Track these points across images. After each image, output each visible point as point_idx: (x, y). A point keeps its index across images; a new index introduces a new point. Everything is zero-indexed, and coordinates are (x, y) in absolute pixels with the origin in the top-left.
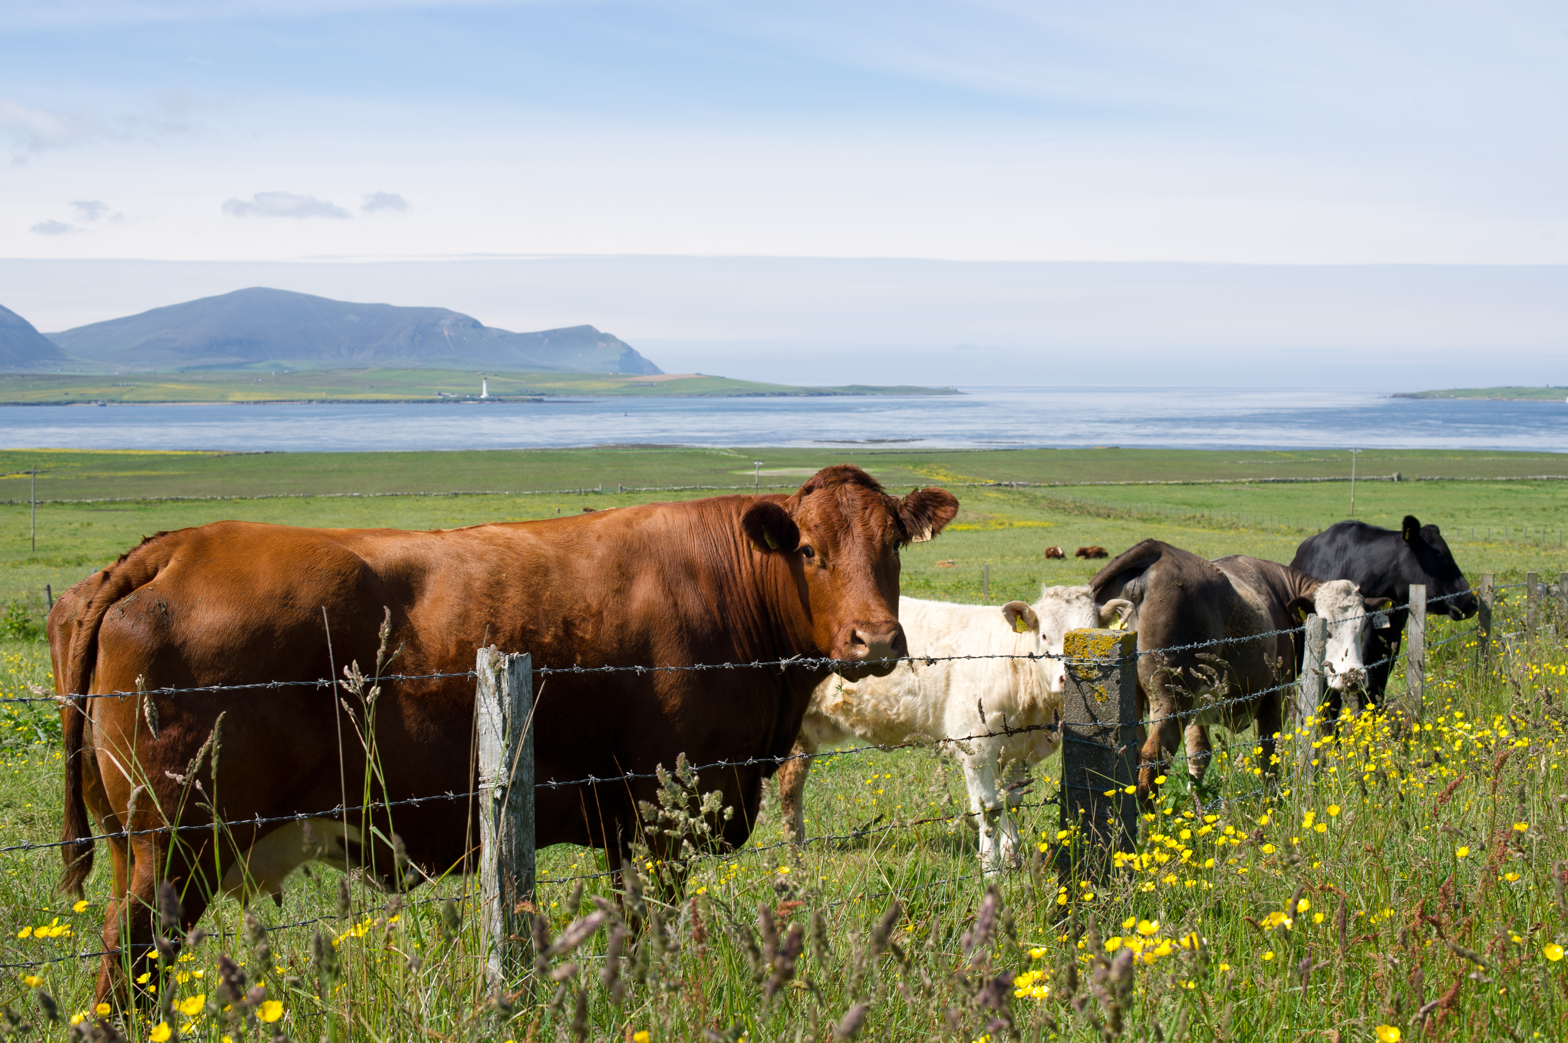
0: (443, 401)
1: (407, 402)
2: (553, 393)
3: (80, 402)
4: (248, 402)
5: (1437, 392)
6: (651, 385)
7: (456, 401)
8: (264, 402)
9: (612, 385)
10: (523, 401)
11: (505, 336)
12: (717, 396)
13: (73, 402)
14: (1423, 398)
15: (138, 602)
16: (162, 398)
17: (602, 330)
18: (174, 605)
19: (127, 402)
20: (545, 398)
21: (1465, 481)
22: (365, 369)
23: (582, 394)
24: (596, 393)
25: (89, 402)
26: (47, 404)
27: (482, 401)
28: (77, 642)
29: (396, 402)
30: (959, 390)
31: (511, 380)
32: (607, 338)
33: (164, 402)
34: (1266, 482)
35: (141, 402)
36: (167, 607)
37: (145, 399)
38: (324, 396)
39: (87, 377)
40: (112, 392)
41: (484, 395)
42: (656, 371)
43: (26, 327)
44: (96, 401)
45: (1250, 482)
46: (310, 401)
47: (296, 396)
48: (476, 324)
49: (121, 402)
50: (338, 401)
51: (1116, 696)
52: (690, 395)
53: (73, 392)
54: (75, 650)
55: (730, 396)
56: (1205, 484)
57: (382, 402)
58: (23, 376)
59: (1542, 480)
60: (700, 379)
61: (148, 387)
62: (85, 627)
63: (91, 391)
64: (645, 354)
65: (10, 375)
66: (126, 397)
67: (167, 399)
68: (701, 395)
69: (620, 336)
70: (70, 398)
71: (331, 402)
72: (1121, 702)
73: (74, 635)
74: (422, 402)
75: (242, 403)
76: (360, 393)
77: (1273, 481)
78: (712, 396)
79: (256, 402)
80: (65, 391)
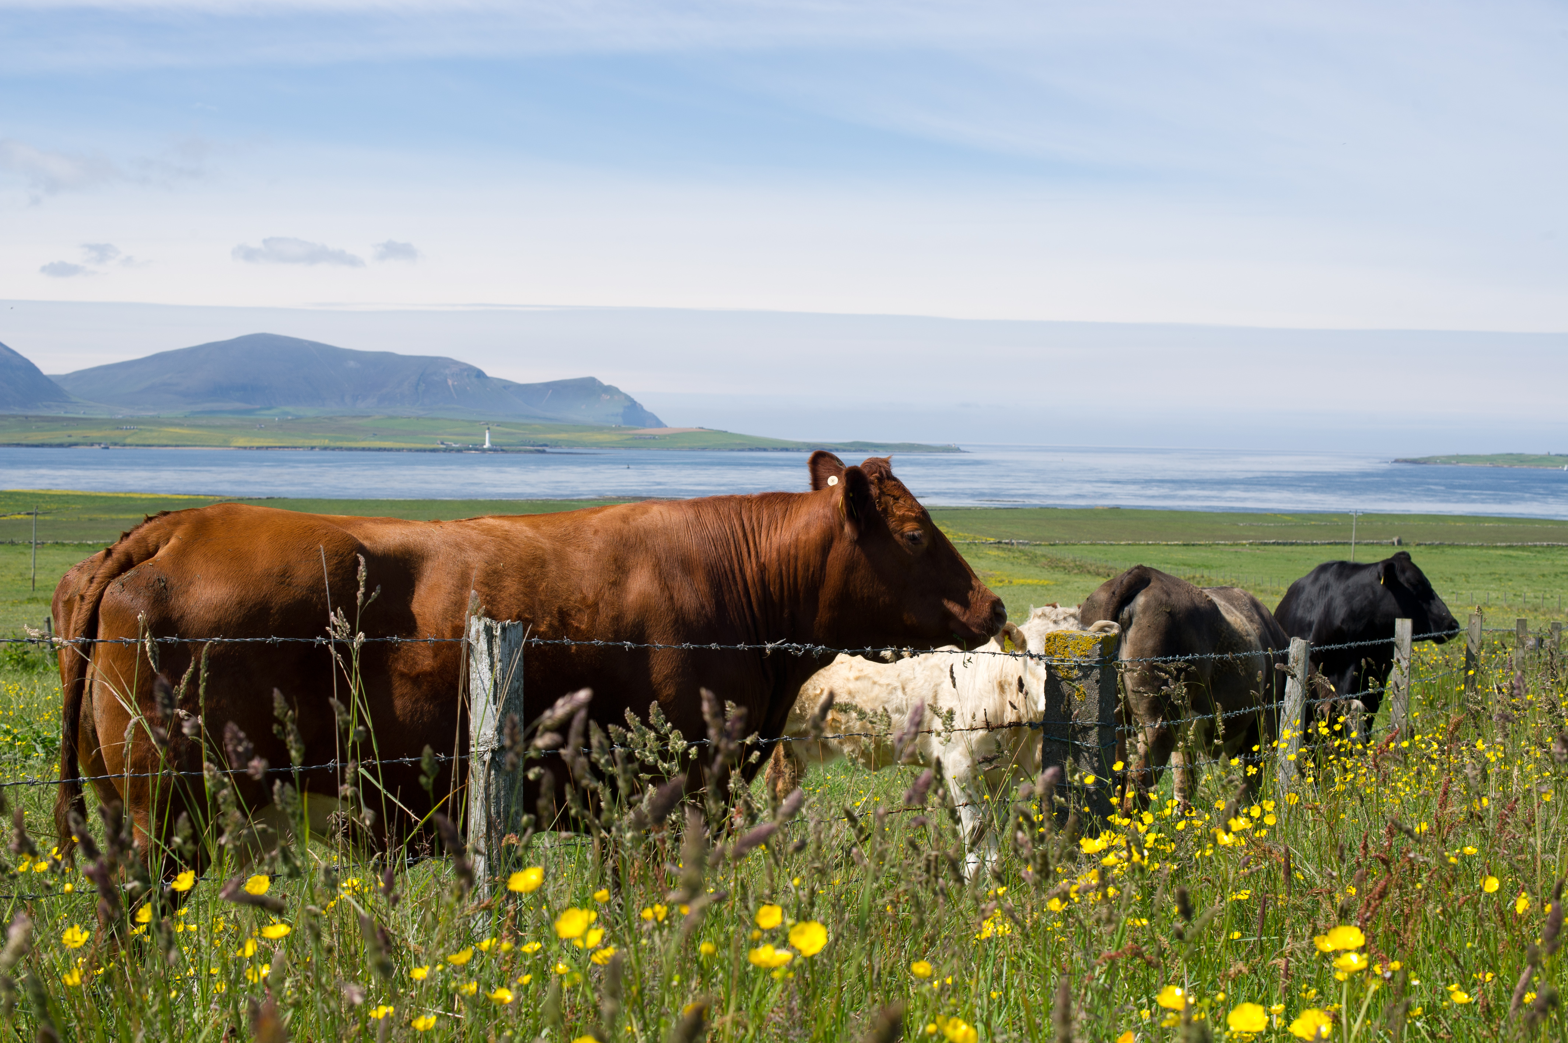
0: (445, 450)
1: (410, 450)
2: (556, 444)
3: (83, 444)
4: (251, 448)
5: (1438, 458)
6: (654, 437)
7: (459, 451)
8: (267, 448)
9: (614, 437)
10: (526, 452)
11: (507, 386)
12: (719, 450)
13: (76, 444)
14: (1425, 463)
15: (138, 577)
16: (165, 442)
17: (606, 382)
18: (173, 580)
19: (130, 445)
20: (548, 449)
21: (1466, 546)
22: (369, 416)
23: (584, 445)
24: (598, 445)
25: (92, 445)
26: (51, 446)
27: (484, 451)
28: (80, 615)
29: (398, 450)
30: (962, 448)
31: (514, 431)
32: (611, 390)
33: (166, 446)
34: (1265, 544)
35: (144, 446)
36: (166, 582)
37: (147, 443)
38: (326, 443)
39: (91, 419)
40: (116, 435)
41: (487, 445)
42: (659, 424)
43: (30, 369)
44: (100, 444)
45: (1251, 544)
46: (313, 448)
47: (300, 442)
48: (480, 374)
49: (124, 445)
50: (341, 449)
51: (1096, 695)
52: (692, 449)
53: (77, 435)
54: (76, 623)
55: (732, 450)
56: (1206, 545)
57: (385, 450)
58: (27, 417)
59: (1542, 546)
60: (702, 432)
61: (151, 431)
62: (86, 601)
63: (95, 434)
64: (648, 406)
65: (14, 416)
66: (129, 441)
67: (170, 443)
68: (704, 449)
69: (623, 389)
70: (73, 440)
71: (334, 449)
72: (1100, 702)
73: (76, 610)
74: (425, 450)
75: (245, 448)
76: (363, 440)
77: (1274, 543)
78: (714, 449)
79: (258, 448)
80: (69, 432)
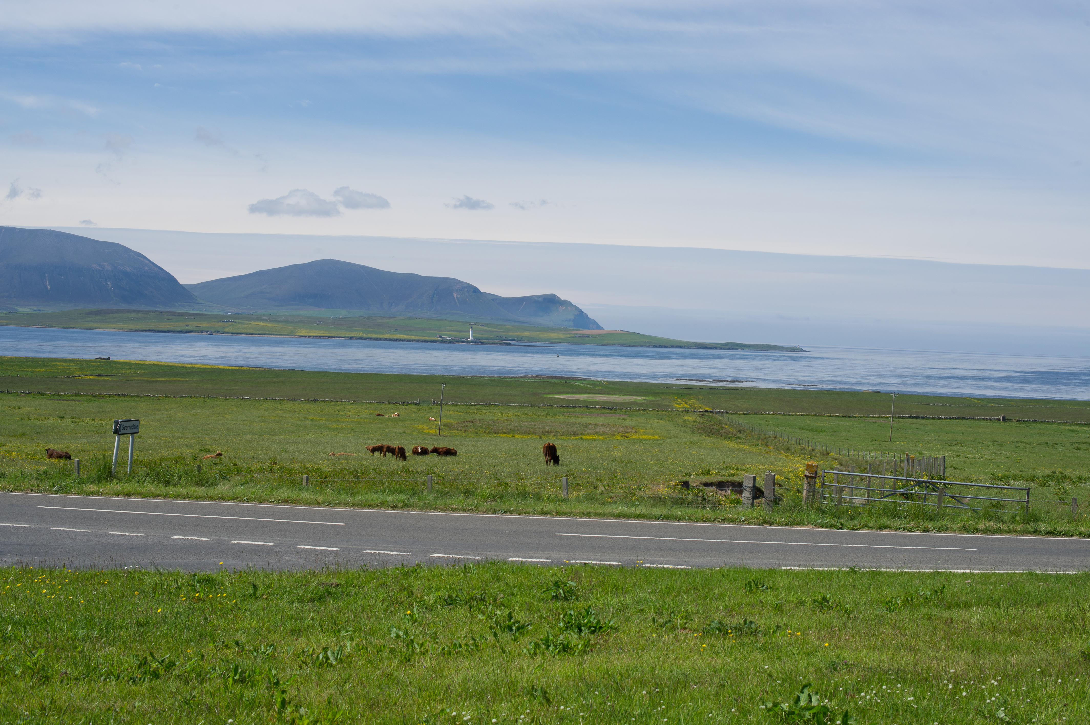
0: (441, 342)
1: (417, 341)
2: (521, 339)
3: (196, 332)
6: (592, 336)
7: (451, 342)
10: (497, 344)
11: (493, 299)
12: (633, 346)
13: (191, 331)
16: (251, 331)
17: (562, 298)
21: (1053, 423)
22: (396, 317)
23: (540, 340)
24: (550, 340)
25: (202, 332)
26: (174, 332)
27: (469, 342)
29: (409, 341)
30: (805, 349)
31: (493, 329)
32: (566, 304)
33: (252, 334)
37: (239, 332)
39: (205, 315)
40: (218, 325)
41: (471, 339)
42: (599, 327)
43: (171, 280)
44: (207, 332)
47: (343, 333)
48: (476, 290)
49: (224, 333)
50: (370, 339)
52: (615, 345)
53: (192, 325)
55: (642, 346)
57: (400, 340)
60: (622, 334)
61: (243, 323)
63: (205, 325)
66: (227, 330)
68: (623, 345)
69: (574, 302)
70: (189, 328)
71: (365, 339)
74: (427, 341)
75: (305, 337)
76: (387, 333)
78: (630, 346)
79: (314, 337)
80: (187, 323)
